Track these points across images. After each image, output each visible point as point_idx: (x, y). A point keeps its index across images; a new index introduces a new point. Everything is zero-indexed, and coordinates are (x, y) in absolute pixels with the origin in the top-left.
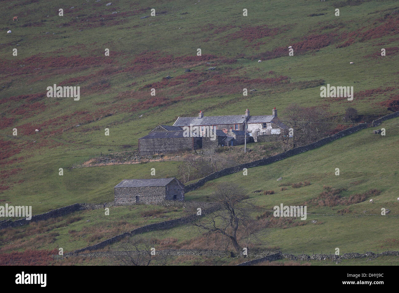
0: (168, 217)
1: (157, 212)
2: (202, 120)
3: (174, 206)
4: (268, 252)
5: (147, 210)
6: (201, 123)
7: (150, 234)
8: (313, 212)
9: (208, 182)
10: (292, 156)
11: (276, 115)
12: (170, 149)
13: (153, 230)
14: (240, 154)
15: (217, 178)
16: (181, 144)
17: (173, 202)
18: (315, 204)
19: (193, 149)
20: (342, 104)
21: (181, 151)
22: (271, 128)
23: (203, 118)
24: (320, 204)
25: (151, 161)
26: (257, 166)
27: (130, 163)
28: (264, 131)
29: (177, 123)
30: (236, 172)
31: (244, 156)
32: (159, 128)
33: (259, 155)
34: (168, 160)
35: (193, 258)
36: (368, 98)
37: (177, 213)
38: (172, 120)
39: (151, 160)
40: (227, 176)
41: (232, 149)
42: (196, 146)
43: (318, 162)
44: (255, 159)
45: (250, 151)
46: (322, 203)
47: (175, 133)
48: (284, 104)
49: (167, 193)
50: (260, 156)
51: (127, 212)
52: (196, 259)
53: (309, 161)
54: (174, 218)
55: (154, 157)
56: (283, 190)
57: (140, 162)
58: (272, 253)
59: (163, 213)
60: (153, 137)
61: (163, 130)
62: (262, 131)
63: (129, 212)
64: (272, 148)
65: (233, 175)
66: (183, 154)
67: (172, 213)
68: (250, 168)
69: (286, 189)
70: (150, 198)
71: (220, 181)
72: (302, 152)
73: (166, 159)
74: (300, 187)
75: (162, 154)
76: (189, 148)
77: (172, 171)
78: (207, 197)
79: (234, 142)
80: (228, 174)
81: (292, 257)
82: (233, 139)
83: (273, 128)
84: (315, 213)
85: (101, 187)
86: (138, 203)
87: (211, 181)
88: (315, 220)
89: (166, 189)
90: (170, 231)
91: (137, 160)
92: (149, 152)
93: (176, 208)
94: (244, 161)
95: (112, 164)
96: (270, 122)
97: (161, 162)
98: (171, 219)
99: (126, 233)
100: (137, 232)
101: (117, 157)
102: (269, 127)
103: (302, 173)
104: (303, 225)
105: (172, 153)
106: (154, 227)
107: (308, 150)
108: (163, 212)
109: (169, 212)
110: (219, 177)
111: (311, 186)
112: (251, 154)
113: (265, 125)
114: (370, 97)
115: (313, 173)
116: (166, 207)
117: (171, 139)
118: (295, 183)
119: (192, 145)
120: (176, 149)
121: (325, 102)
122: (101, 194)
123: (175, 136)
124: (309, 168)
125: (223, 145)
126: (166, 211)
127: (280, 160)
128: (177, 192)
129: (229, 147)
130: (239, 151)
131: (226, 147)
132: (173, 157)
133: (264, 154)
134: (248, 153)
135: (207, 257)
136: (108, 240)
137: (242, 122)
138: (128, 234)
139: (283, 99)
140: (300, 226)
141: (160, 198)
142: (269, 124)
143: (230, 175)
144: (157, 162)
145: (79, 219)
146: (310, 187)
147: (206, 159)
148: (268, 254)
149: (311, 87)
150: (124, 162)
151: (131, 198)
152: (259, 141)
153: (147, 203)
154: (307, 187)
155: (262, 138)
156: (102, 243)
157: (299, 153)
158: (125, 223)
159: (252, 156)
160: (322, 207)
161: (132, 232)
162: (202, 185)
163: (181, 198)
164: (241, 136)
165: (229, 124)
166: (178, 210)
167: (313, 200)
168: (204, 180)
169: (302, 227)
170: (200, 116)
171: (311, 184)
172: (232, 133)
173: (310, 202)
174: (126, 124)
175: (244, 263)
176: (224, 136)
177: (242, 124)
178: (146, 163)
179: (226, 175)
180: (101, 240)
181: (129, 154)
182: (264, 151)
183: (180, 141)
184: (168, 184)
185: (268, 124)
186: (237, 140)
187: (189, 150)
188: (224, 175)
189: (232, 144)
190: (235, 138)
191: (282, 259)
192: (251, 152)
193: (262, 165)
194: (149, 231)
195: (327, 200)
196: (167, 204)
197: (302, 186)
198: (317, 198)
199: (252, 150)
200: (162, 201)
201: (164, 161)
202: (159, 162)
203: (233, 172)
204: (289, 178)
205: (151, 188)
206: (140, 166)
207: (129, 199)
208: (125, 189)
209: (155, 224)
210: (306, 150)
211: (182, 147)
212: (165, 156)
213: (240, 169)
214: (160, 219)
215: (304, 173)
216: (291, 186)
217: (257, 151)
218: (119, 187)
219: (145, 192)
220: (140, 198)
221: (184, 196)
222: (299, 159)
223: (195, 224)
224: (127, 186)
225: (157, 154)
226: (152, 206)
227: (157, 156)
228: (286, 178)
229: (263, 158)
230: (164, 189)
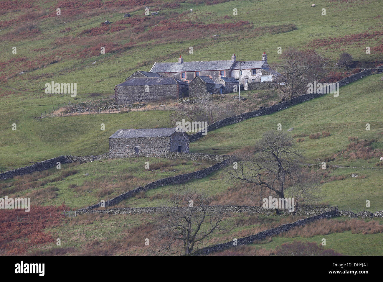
0: (177, 170)
1: (163, 165)
2: (182, 65)
3: (181, 158)
4: (322, 209)
6: (182, 69)
7: (167, 189)
8: (347, 165)
11: (266, 60)
12: (151, 97)
13: (167, 185)
14: (233, 103)
15: (218, 129)
16: (164, 92)
17: (179, 155)
18: (346, 156)
19: (178, 97)
20: (329, 50)
21: (165, 99)
22: (262, 75)
23: (183, 64)
24: (352, 157)
25: (133, 110)
26: (260, 115)
27: (108, 112)
28: (254, 78)
29: (154, 69)
30: (238, 122)
31: (238, 105)
32: (138, 74)
33: (255, 104)
34: (153, 109)
35: (233, 215)
36: (358, 43)
37: (187, 166)
38: (135, 67)
39: (131, 109)
40: (229, 126)
41: (223, 98)
42: (180, 95)
43: (327, 111)
44: (251, 108)
45: (245, 99)
46: (354, 155)
47: (156, 79)
48: (260, 50)
49: (171, 144)
50: (257, 105)
51: (128, 165)
52: (237, 216)
53: (318, 110)
54: (186, 172)
55: (135, 106)
56: (299, 141)
57: (120, 112)
58: (327, 210)
59: (171, 166)
60: (133, 83)
61: (142, 76)
62: (251, 78)
63: (131, 165)
64: (268, 96)
65: (236, 125)
66: (167, 103)
67: (180, 166)
68: (253, 117)
69: (304, 141)
70: (152, 150)
71: (223, 132)
72: (306, 101)
73: (150, 108)
74: (318, 138)
75: (143, 103)
76: (173, 96)
78: (213, 149)
79: (224, 90)
80: (229, 124)
81: (351, 215)
82: (222, 87)
83: (263, 75)
84: (349, 166)
85: (82, 138)
86: (137, 155)
88: (356, 174)
89: (171, 139)
90: (187, 185)
91: (115, 109)
92: (128, 100)
93: (184, 161)
94: (239, 110)
95: (87, 113)
96: (260, 69)
97: (144, 111)
98: (183, 172)
99: (140, 188)
100: (151, 186)
101: (91, 106)
102: (259, 74)
103: (316, 123)
104: (342, 179)
105: (154, 102)
106: (168, 182)
107: (312, 99)
108: (170, 165)
109: (176, 165)
110: (219, 128)
111: (331, 137)
112: (247, 103)
113: (254, 71)
114: (359, 42)
115: (329, 123)
116: (171, 159)
117: (153, 86)
118: (313, 134)
119: (177, 93)
120: (158, 97)
121: (309, 48)
122: (84, 145)
123: (157, 83)
124: (320, 118)
125: (211, 93)
126: (173, 164)
128: (181, 143)
129: (220, 96)
130: (233, 98)
131: (216, 95)
132: (158, 106)
133: (260, 103)
134: (243, 101)
135: (249, 214)
136: (122, 196)
137: (228, 68)
138: (142, 188)
139: (256, 44)
140: (339, 180)
141: (163, 150)
142: (259, 70)
144: (140, 111)
145: (74, 173)
146: (331, 138)
148: (322, 211)
149: (283, 32)
150: (101, 111)
151: (129, 150)
152: (250, 88)
153: (148, 156)
154: (327, 138)
155: (253, 86)
156: (116, 198)
157: (303, 102)
158: (131, 177)
159: (248, 105)
160: (355, 160)
161: (146, 187)
163: (186, 150)
164: (230, 83)
165: (214, 70)
166: (187, 163)
167: (342, 152)
169: (341, 181)
170: (180, 61)
171: (331, 135)
172: (221, 79)
173: (339, 155)
174: (81, 71)
175: (300, 221)
176: (212, 83)
177: (229, 70)
178: (127, 112)
179: (227, 126)
180: (112, 195)
181: (105, 102)
182: (260, 99)
183: (164, 89)
184: (172, 135)
185: (257, 71)
186: (227, 88)
187: (174, 98)
188: (225, 126)
189: (221, 92)
190: (224, 86)
191: (339, 216)
192: (246, 101)
193: (265, 115)
194: (164, 186)
195: (358, 152)
196: (171, 156)
197: (321, 137)
198: (346, 150)
199: (247, 99)
200: (165, 153)
201: (148, 111)
202: (142, 111)
203: (235, 121)
204: (301, 129)
205: (153, 138)
206: (121, 115)
207: (127, 151)
208: (122, 139)
209: (170, 178)
210: (310, 98)
211: (166, 95)
212: (147, 105)
213: (242, 119)
214: (169, 173)
215: (318, 123)
216: (307, 137)
217: (252, 99)
218: (114, 137)
219: (145, 143)
220: (140, 150)
221: (188, 148)
222: (305, 108)
223: (238, 177)
224: (124, 136)
225: (138, 103)
226: (155, 159)
227: (138, 105)
228: (298, 129)
229: (261, 107)
230: (168, 139)
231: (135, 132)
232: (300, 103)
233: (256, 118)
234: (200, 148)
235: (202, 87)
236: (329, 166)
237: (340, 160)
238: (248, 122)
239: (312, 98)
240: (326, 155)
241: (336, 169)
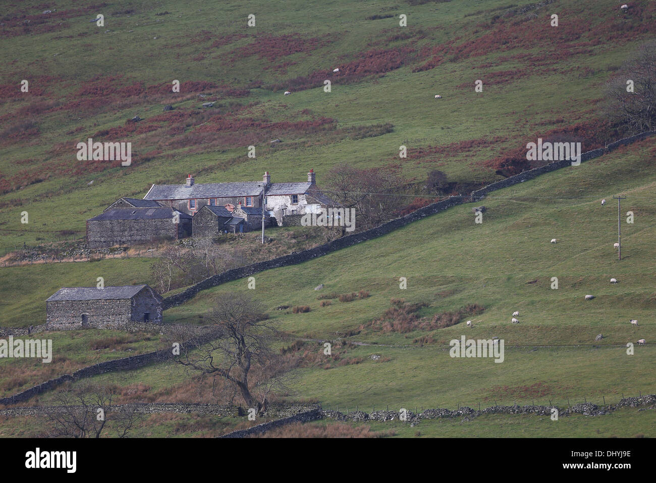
0: (135, 349)
1: (117, 341)
2: (191, 189)
3: (146, 331)
4: (300, 408)
5: (99, 338)
6: (191, 195)
7: (105, 377)
8: (374, 342)
9: (202, 292)
10: (340, 249)
11: (313, 182)
12: (138, 238)
13: (110, 371)
14: (254, 246)
15: (215, 286)
16: (157, 229)
17: (143, 326)
18: (377, 328)
19: (177, 237)
20: (422, 164)
21: (158, 240)
22: (306, 203)
23: (193, 187)
24: (385, 329)
25: (107, 257)
26: (282, 266)
27: (72, 260)
28: (294, 208)
29: (151, 195)
30: (248, 276)
31: (260, 250)
32: (121, 203)
33: (285, 248)
34: (136, 256)
35: (176, 418)
36: (465, 154)
37: (150, 343)
38: (142, 190)
39: (106, 255)
40: (233, 282)
41: (241, 238)
42: (181, 233)
43: (382, 258)
44: (278, 254)
45: (272, 240)
46: (389, 327)
47: (146, 210)
48: (327, 164)
49: (134, 310)
50: (288, 249)
51: (67, 341)
52: (181, 419)
53: (368, 257)
54: (144, 352)
55: (113, 251)
56: (324, 305)
57: (89, 259)
58: (306, 409)
59: (127, 343)
60: (111, 217)
61: (127, 205)
62: (291, 208)
63: (71, 341)
64: (307, 236)
66: (159, 245)
67: (141, 343)
68: (270, 268)
69: (330, 304)
70: (106, 318)
71: (221, 291)
72: (356, 243)
73: (132, 254)
74: (352, 300)
75: (125, 246)
76: (170, 236)
77: (141, 273)
78: (200, 317)
79: (244, 227)
80: (234, 279)
81: (339, 416)
82: (243, 222)
83: (309, 203)
84: (377, 344)
85: (25, 300)
86: (85, 327)
87: (206, 291)
88: (378, 355)
89: (132, 303)
90: (138, 372)
91: (83, 256)
92: (104, 242)
93: (149, 336)
94: (260, 257)
95: (42, 261)
96: (303, 194)
97: (123, 258)
98: (140, 353)
99: (65, 377)
100: (83, 374)
101: (51, 250)
102: (302, 201)
103: (357, 278)
104: (357, 363)
105: (142, 244)
106: (112, 367)
107: (365, 240)
108: (126, 341)
109: (136, 341)
110: (219, 285)
111: (370, 298)
112: (273, 247)
113: (295, 198)
114: (467, 153)
115: (374, 277)
116: (132, 333)
117: (140, 220)
118: (345, 294)
119: (176, 231)
120: (149, 237)
121: (395, 161)
122: (23, 311)
123: (148, 216)
124: (367, 270)
125: (226, 231)
126: (131, 339)
127: (321, 256)
128: (150, 309)
129: (236, 235)
130: (253, 240)
131: (232, 234)
132: (144, 251)
133: (294, 247)
134: (267, 244)
135: (199, 416)
136: (35, 388)
137: (258, 194)
138: (69, 377)
139: (325, 155)
140: (352, 364)
141: (121, 319)
142: (302, 196)
143: (237, 280)
144: (117, 259)
146: (370, 300)
147: (199, 253)
148: (299, 411)
149: (371, 136)
150: (62, 259)
151: (74, 319)
152: (285, 224)
153: (100, 327)
154: (364, 301)
155: (293, 219)
156: (25, 392)
157: (351, 245)
158: (64, 360)
159: (275, 249)
160: (389, 334)
161: (74, 374)
162: (192, 298)
163: (156, 319)
164: (255, 216)
165: (237, 197)
166: (152, 338)
167: (373, 322)
168: (195, 288)
169: (355, 366)
170: (189, 183)
171: (370, 296)
172: (241, 210)
173: (368, 326)
174: (66, 196)
175: (260, 426)
176: (227, 216)
177: (258, 196)
178: (99, 260)
179: (231, 281)
180: (24, 387)
181: (71, 246)
182: (293, 241)
183: (156, 224)
184: (135, 296)
185: (300, 197)
186: (250, 223)
187: (170, 239)
188: (227, 281)
189: (241, 229)
190: (246, 220)
191: (322, 419)
192: (273, 243)
193: (290, 264)
194: (104, 373)
195: (396, 322)
196: (133, 328)
197: (356, 299)
198: (379, 319)
199: (275, 239)
200: (125, 323)
201: (129, 258)
202: (120, 259)
203: (243, 275)
204: (334, 286)
205: (108, 301)
206: (89, 265)
207: (72, 319)
208: (64, 302)
209: (114, 361)
210: (363, 239)
211: (159, 234)
212: (130, 248)
213: (254, 271)
214: (121, 354)
215: (359, 277)
216: (337, 299)
217: (282, 241)
218: (54, 299)
219: (97, 308)
220: (89, 319)
221: (161, 315)
222: (351, 254)
223: (179, 361)
224: (67, 298)
225: (118, 246)
226: (109, 332)
227: (117, 248)
228: (330, 286)
229: (293, 253)
230: (129, 303)
231: (83, 291)
232: (346, 247)
233: (276, 269)
234: (182, 316)
235: (212, 221)
236: (347, 342)
237: (366, 334)
238: (262, 276)
239: (365, 238)
240: (349, 326)
241: (355, 347)
